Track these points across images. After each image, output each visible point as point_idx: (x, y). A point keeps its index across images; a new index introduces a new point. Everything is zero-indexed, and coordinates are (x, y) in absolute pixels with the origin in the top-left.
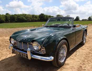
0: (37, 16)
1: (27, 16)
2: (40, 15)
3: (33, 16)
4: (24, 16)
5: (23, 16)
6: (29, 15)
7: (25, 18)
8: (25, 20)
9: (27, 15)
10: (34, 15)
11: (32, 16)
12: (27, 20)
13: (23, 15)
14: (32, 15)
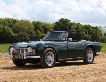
0: (48, 25)
1: (18, 24)
2: (57, 23)
3: (37, 25)
4: (10, 26)
5: (5, 25)
6: (26, 23)
7: (12, 32)
8: (13, 36)
9: (18, 21)
10: (39, 23)
11: (33, 26)
12: (18, 36)
13: (7, 22)
14: (33, 23)
